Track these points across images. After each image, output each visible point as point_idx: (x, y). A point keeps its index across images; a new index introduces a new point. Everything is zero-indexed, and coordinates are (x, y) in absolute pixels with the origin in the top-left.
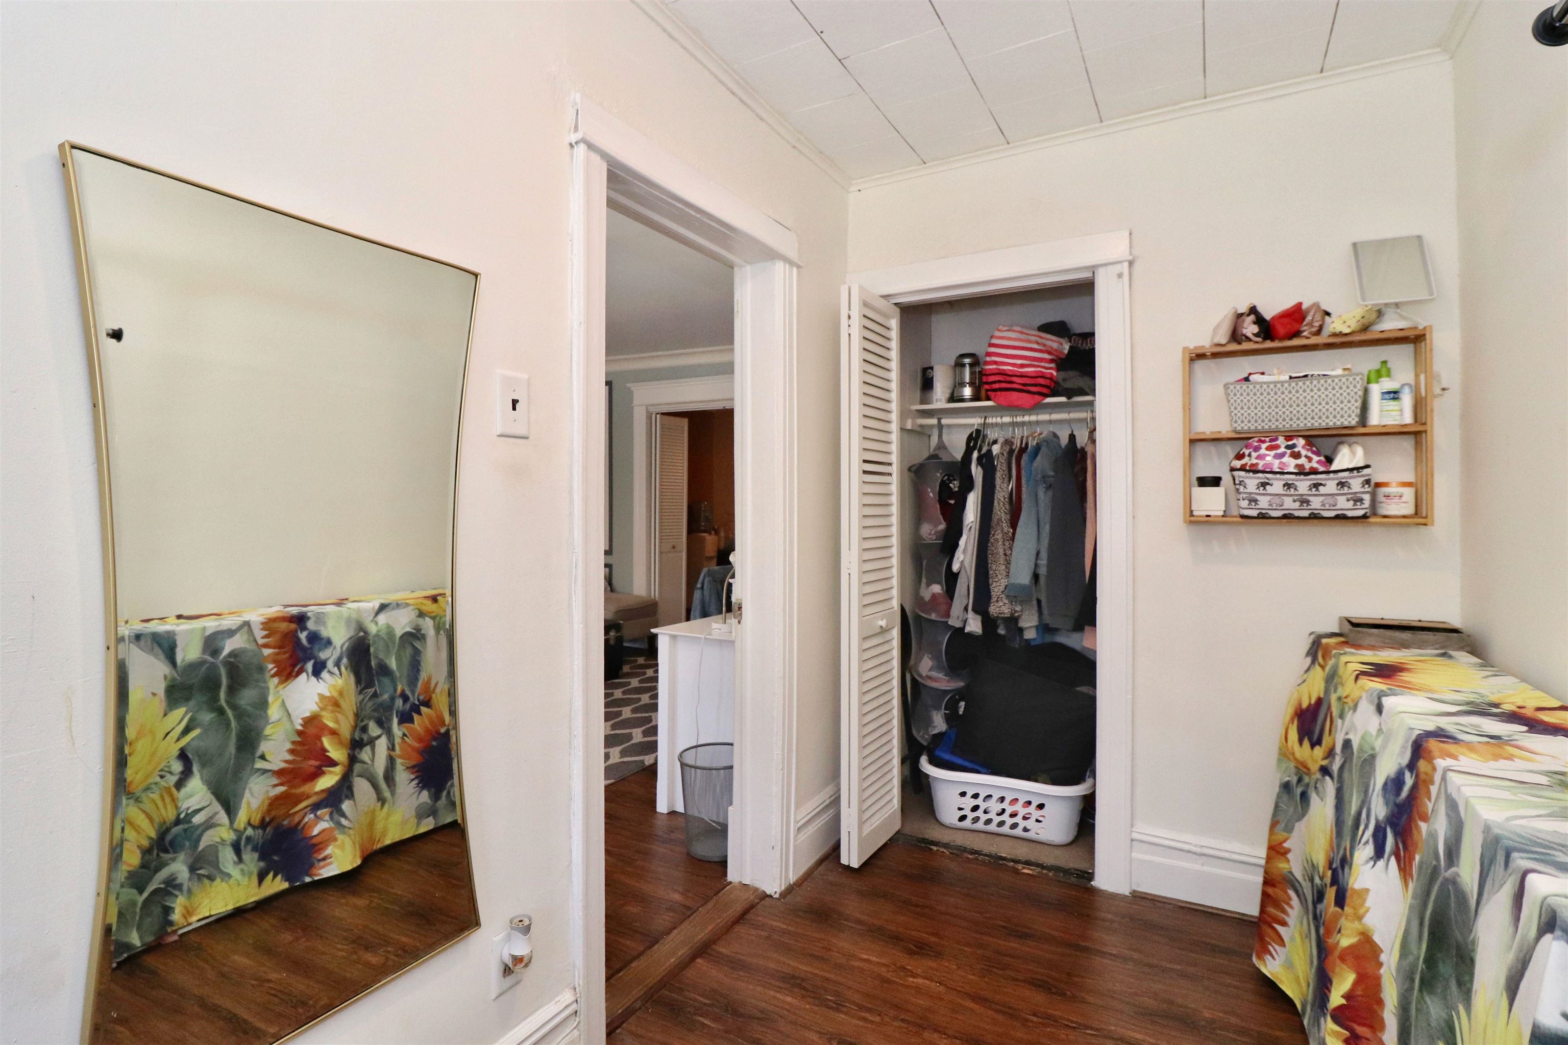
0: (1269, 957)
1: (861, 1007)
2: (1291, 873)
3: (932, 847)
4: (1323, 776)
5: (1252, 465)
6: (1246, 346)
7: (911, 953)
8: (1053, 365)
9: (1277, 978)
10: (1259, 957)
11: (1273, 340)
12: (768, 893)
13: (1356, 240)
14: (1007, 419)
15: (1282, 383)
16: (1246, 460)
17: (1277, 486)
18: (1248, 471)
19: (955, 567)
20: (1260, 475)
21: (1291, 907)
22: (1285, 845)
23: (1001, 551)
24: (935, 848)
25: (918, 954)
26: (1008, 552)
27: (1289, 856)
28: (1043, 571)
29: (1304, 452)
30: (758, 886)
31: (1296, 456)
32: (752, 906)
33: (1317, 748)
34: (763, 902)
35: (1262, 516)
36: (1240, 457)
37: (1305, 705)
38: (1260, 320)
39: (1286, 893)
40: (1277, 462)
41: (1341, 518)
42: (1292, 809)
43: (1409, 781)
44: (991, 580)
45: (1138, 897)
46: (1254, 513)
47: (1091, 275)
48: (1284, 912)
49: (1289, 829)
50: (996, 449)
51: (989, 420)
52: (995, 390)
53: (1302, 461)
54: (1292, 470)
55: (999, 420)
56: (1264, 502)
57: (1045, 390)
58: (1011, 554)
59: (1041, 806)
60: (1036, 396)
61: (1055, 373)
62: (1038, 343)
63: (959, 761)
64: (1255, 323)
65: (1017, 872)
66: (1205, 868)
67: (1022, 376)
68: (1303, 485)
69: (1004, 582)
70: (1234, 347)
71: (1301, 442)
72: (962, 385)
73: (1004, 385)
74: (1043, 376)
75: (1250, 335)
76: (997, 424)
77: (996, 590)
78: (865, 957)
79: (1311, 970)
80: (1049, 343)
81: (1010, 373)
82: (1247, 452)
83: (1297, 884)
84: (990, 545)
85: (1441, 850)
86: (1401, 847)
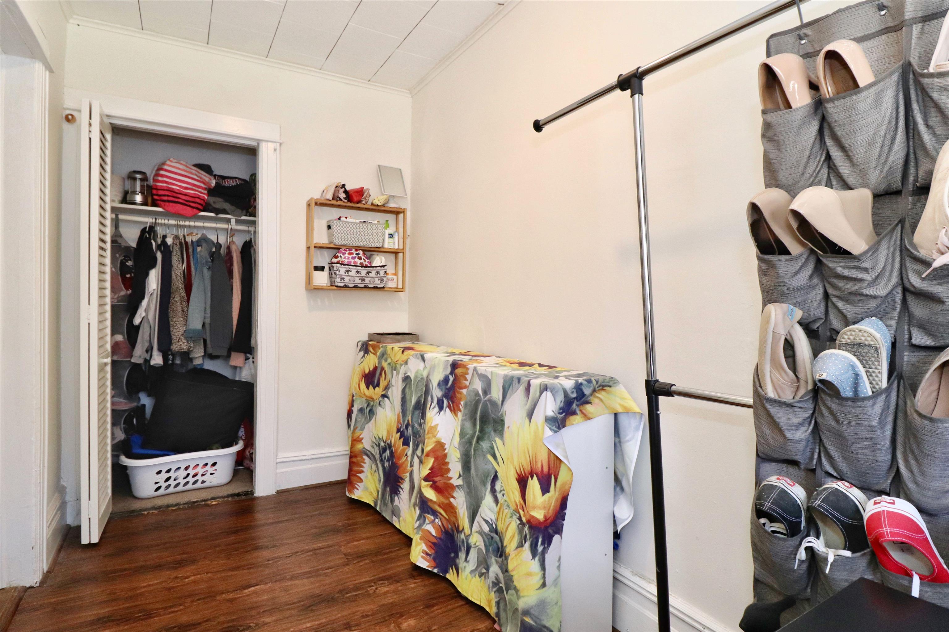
0: (355, 490)
1: (165, 608)
2: (364, 448)
3: (143, 512)
4: (384, 398)
5: (342, 261)
6: (339, 203)
7: (175, 568)
8: (206, 192)
9: (360, 497)
10: (350, 492)
11: (351, 202)
12: (28, 585)
13: (380, 164)
14: (172, 222)
15: (357, 223)
16: (339, 259)
17: (353, 273)
18: (341, 264)
19: (137, 321)
20: (346, 266)
21: (365, 463)
22: (361, 437)
23: (179, 309)
24: (146, 513)
25: (179, 567)
26: (185, 309)
27: (363, 441)
28: (208, 321)
29: (363, 257)
30: (16, 585)
31: (360, 258)
32: (20, 599)
33: (377, 389)
34: (27, 593)
35: (346, 286)
36: (336, 257)
37: (367, 371)
38: (346, 192)
39: (362, 458)
40: (353, 261)
41: (375, 288)
42: (363, 420)
43: (451, 378)
44: (171, 329)
45: (280, 493)
46: (342, 285)
47: (256, 144)
48: (363, 467)
49: (362, 429)
50: (169, 241)
51: (159, 221)
52: (164, 201)
53: (362, 261)
54: (359, 265)
55: (166, 221)
56: (347, 279)
57: (200, 207)
58: (187, 310)
59: (214, 464)
60: (195, 210)
61: (206, 197)
62: (196, 175)
63: (150, 452)
64: (344, 192)
65: (208, 505)
66: (313, 466)
67: (186, 195)
68: (364, 272)
69: (183, 329)
70: (334, 202)
71: (361, 252)
72: (134, 193)
73: (171, 199)
74: (199, 198)
75: (342, 198)
76: (165, 224)
77: (177, 334)
78: (145, 584)
79: (379, 484)
80: (204, 178)
81: (177, 192)
82: (339, 255)
83: (368, 452)
84: (171, 304)
85: (480, 392)
86: (451, 403)
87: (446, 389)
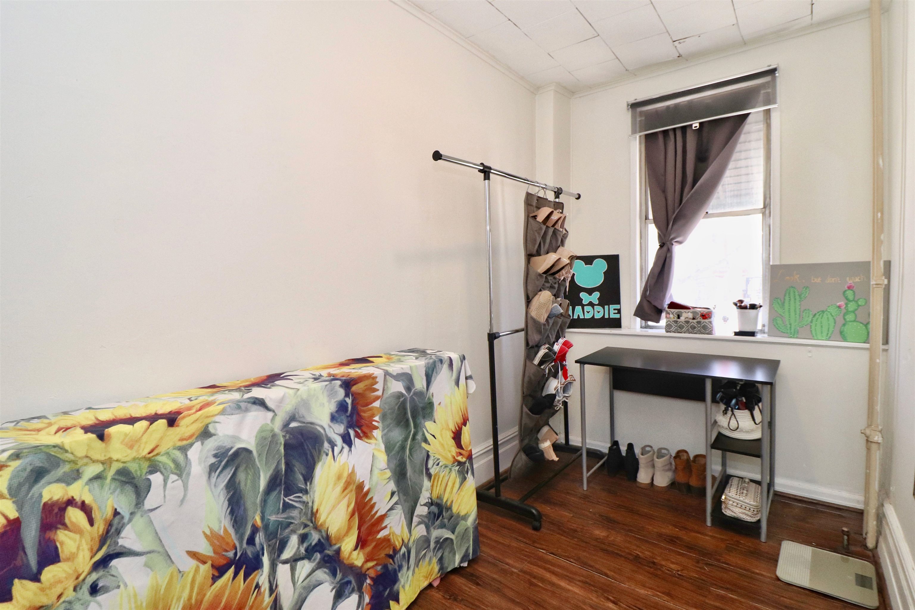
43: (349, 401)
85: (404, 392)
86: (357, 430)
87: (347, 416)
